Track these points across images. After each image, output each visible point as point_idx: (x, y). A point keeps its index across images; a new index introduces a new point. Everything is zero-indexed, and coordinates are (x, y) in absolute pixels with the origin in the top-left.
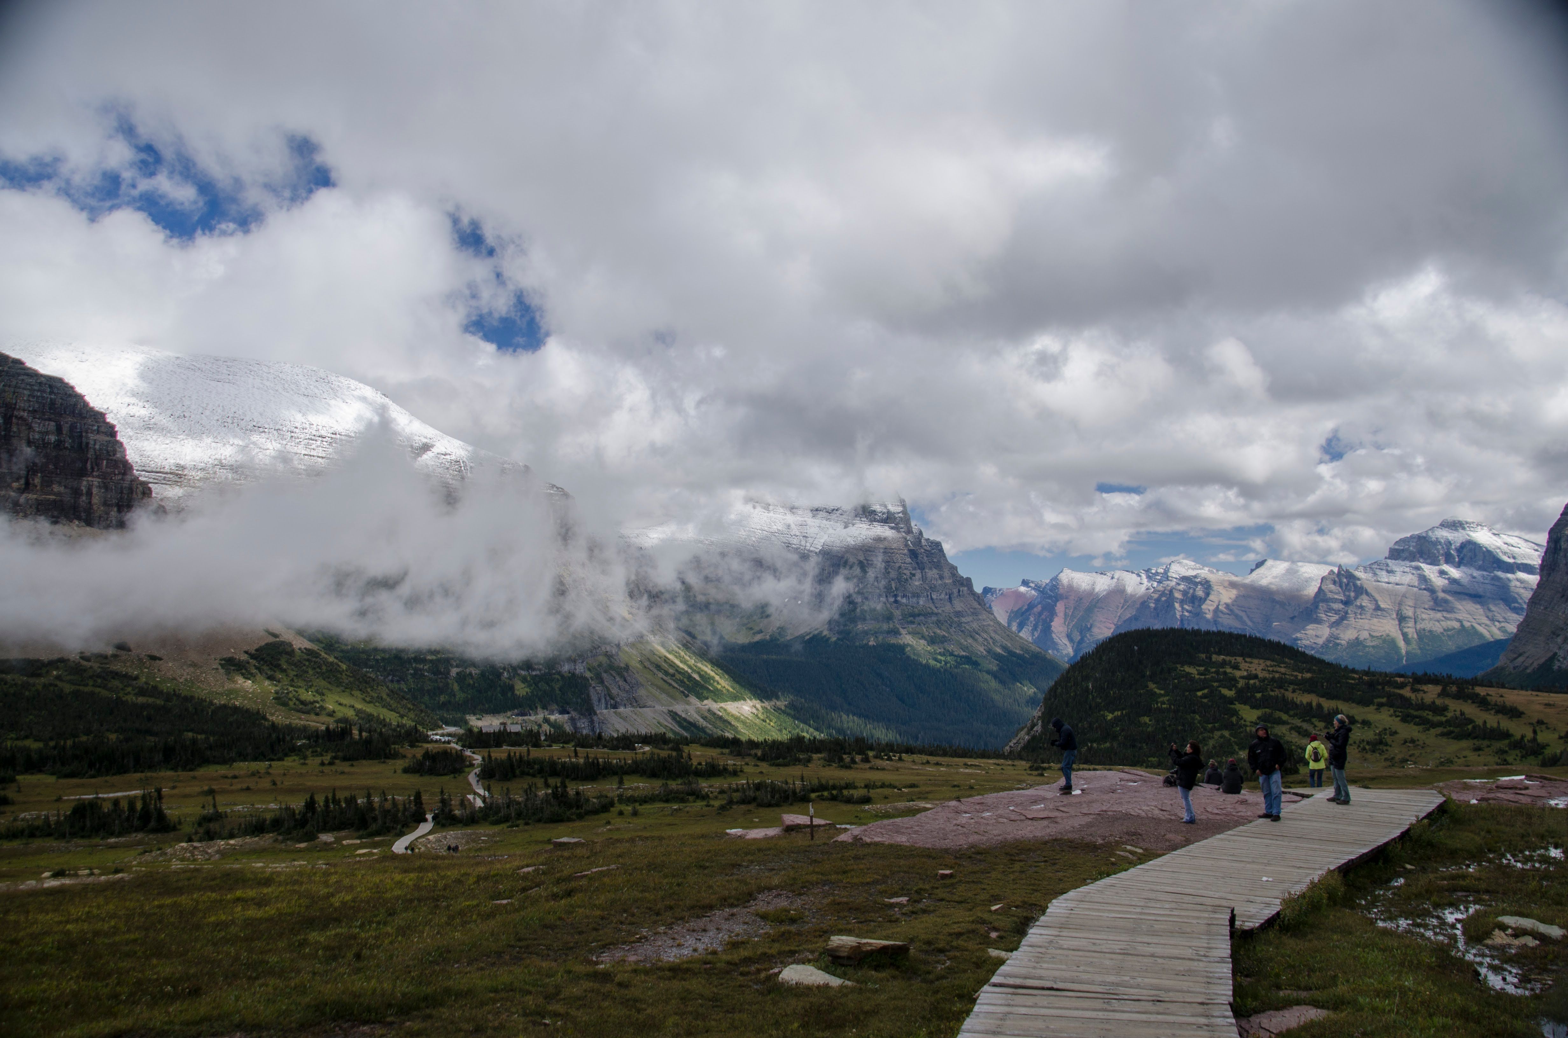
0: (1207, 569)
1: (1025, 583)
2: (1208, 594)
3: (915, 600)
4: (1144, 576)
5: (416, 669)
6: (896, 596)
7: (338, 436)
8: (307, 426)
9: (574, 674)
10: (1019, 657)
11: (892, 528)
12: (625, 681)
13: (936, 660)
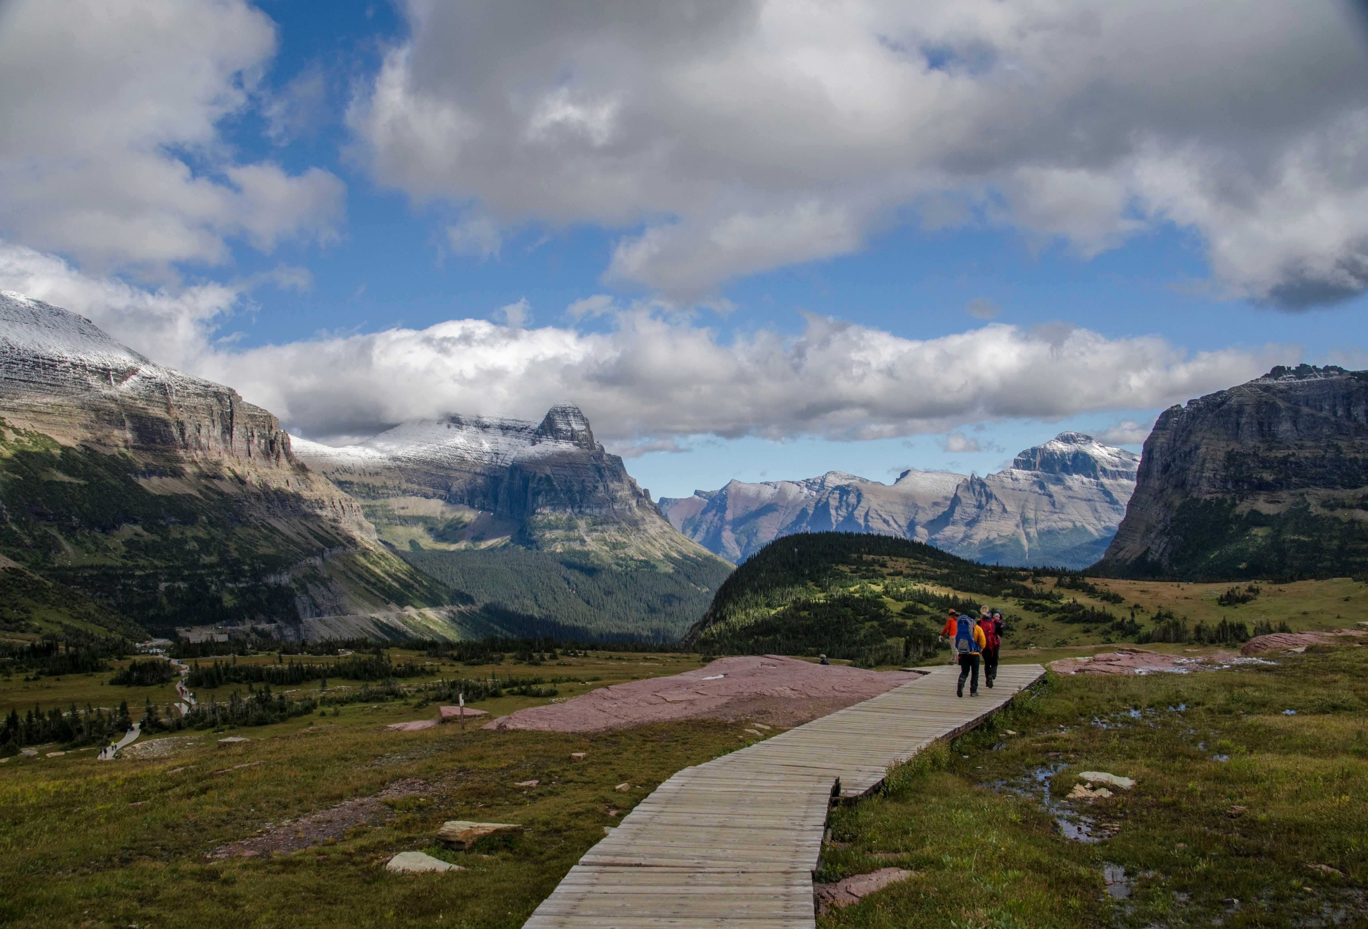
1: (698, 493)
2: (859, 501)
3: (597, 510)
4: (803, 486)
5: (124, 585)
6: (580, 507)
7: (41, 360)
8: (8, 350)
9: (280, 585)
10: (692, 560)
11: (575, 445)
12: (329, 590)
13: (618, 564)
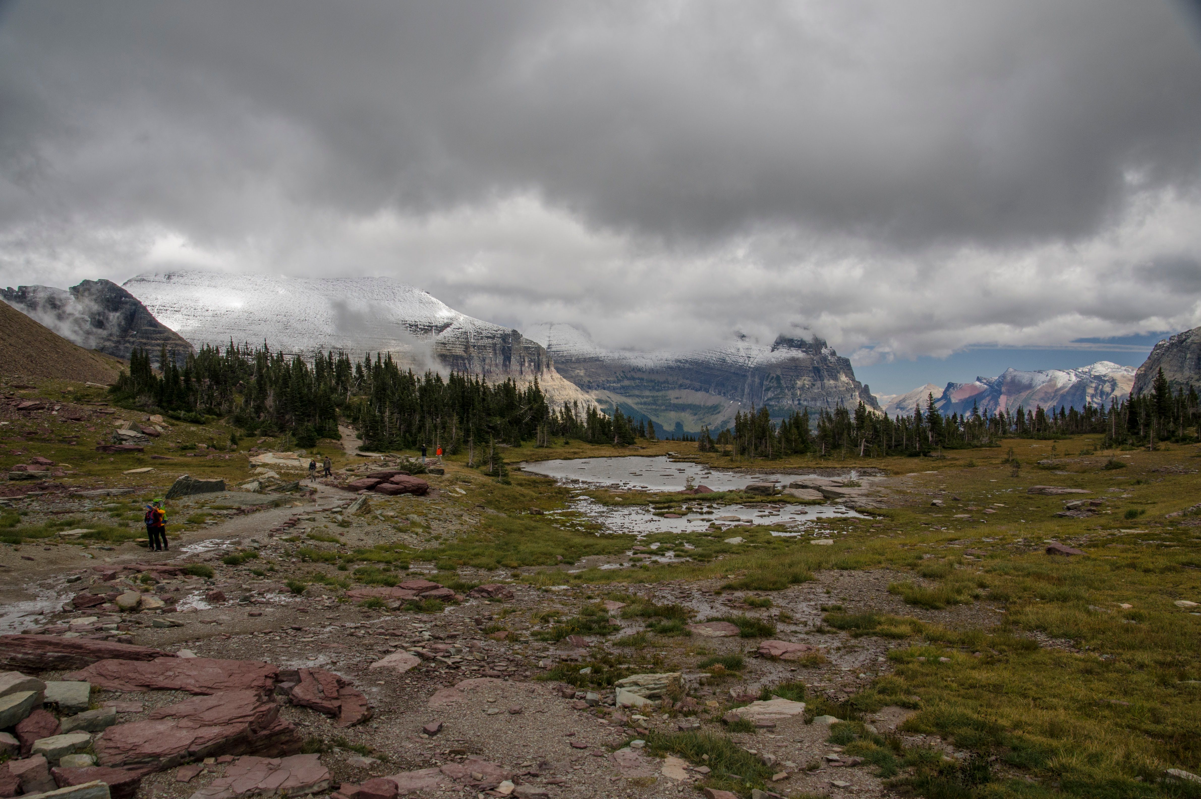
0: (1123, 368)
1: (978, 379)
2: (1113, 390)
3: (813, 403)
4: (1072, 375)
6: (799, 400)
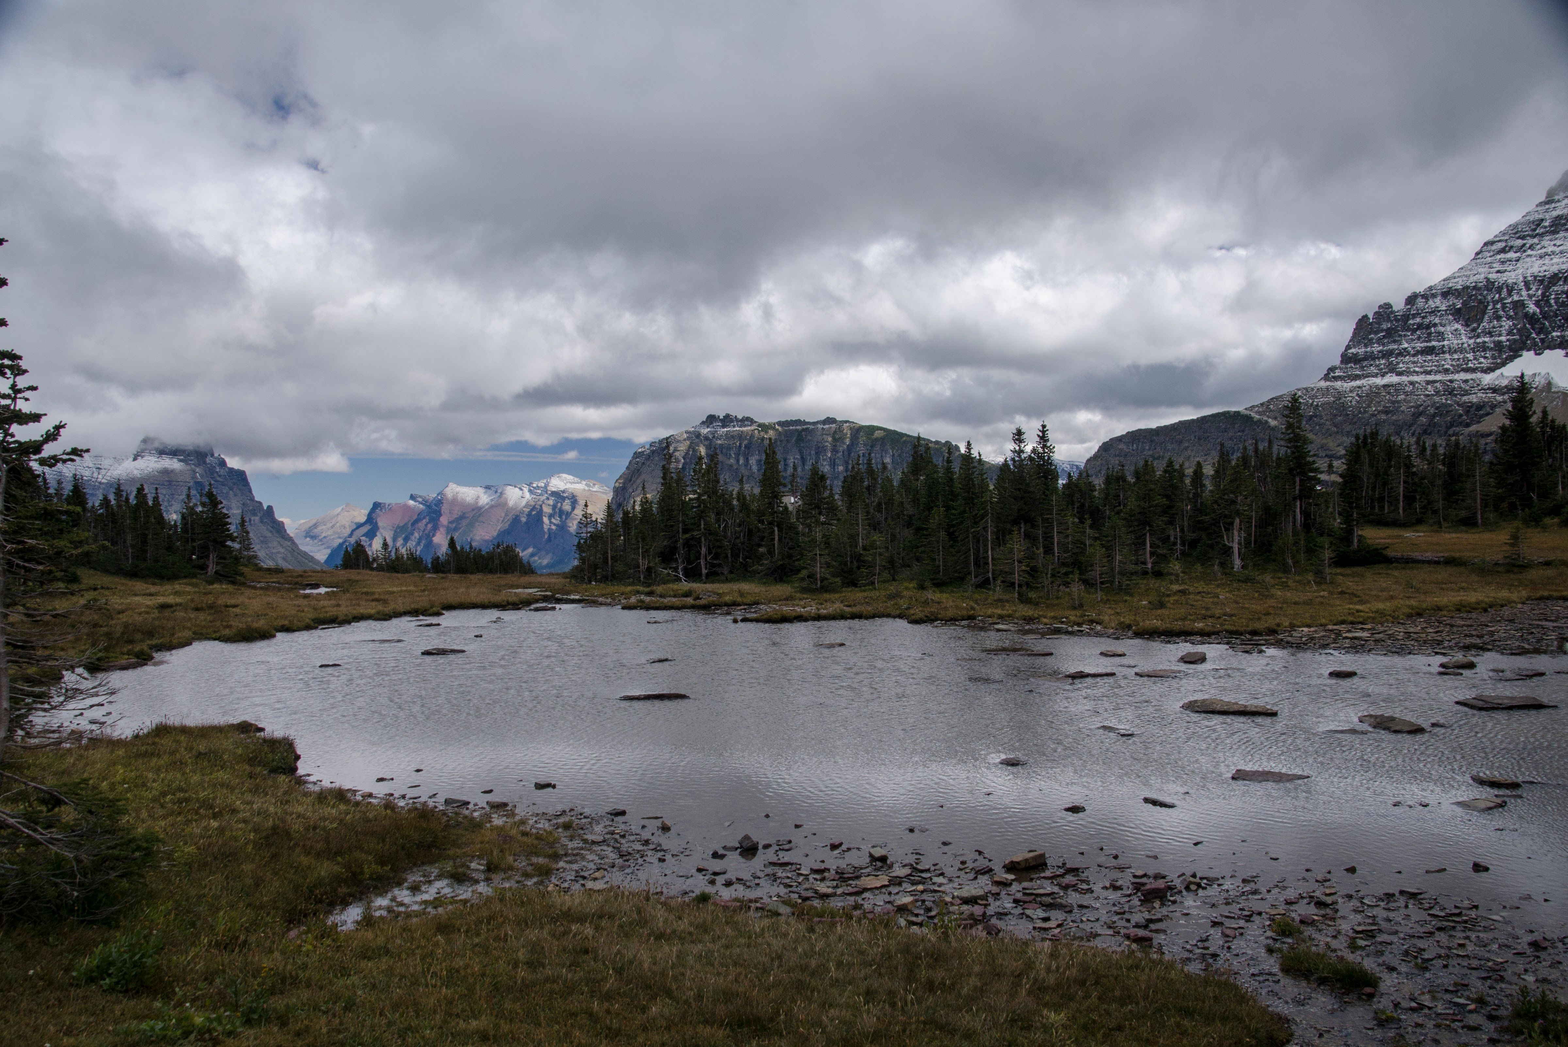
1: (412, 497)
2: (573, 508)
4: (526, 490)
11: (180, 461)
